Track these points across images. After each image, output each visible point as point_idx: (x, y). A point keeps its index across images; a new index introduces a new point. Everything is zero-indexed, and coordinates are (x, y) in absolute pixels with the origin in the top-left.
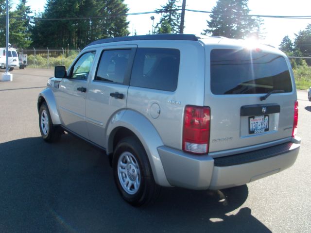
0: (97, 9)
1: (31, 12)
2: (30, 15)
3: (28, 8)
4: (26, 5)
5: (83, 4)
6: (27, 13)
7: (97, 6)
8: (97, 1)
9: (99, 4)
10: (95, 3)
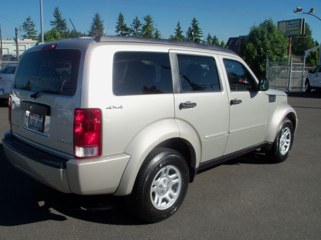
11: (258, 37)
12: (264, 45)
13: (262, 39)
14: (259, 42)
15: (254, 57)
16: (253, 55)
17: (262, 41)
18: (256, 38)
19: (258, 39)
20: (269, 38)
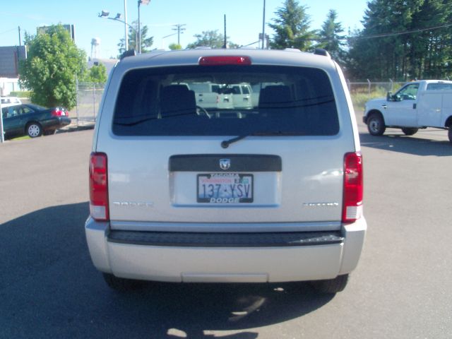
0: (442, 16)
1: (342, 30)
2: (340, 34)
3: (337, 26)
4: (336, 21)
5: (419, 11)
6: (337, 31)
7: (443, 11)
8: (443, 3)
9: (448, 6)
10: (439, 5)
11: (46, 49)
12: (57, 61)
13: (53, 52)
14: (50, 57)
15: (45, 79)
16: (43, 75)
17: (54, 56)
18: (44, 50)
19: (46, 53)
20: (62, 51)
